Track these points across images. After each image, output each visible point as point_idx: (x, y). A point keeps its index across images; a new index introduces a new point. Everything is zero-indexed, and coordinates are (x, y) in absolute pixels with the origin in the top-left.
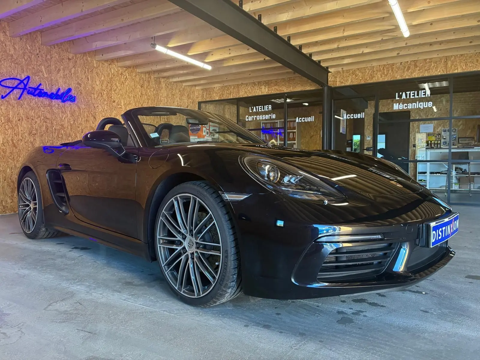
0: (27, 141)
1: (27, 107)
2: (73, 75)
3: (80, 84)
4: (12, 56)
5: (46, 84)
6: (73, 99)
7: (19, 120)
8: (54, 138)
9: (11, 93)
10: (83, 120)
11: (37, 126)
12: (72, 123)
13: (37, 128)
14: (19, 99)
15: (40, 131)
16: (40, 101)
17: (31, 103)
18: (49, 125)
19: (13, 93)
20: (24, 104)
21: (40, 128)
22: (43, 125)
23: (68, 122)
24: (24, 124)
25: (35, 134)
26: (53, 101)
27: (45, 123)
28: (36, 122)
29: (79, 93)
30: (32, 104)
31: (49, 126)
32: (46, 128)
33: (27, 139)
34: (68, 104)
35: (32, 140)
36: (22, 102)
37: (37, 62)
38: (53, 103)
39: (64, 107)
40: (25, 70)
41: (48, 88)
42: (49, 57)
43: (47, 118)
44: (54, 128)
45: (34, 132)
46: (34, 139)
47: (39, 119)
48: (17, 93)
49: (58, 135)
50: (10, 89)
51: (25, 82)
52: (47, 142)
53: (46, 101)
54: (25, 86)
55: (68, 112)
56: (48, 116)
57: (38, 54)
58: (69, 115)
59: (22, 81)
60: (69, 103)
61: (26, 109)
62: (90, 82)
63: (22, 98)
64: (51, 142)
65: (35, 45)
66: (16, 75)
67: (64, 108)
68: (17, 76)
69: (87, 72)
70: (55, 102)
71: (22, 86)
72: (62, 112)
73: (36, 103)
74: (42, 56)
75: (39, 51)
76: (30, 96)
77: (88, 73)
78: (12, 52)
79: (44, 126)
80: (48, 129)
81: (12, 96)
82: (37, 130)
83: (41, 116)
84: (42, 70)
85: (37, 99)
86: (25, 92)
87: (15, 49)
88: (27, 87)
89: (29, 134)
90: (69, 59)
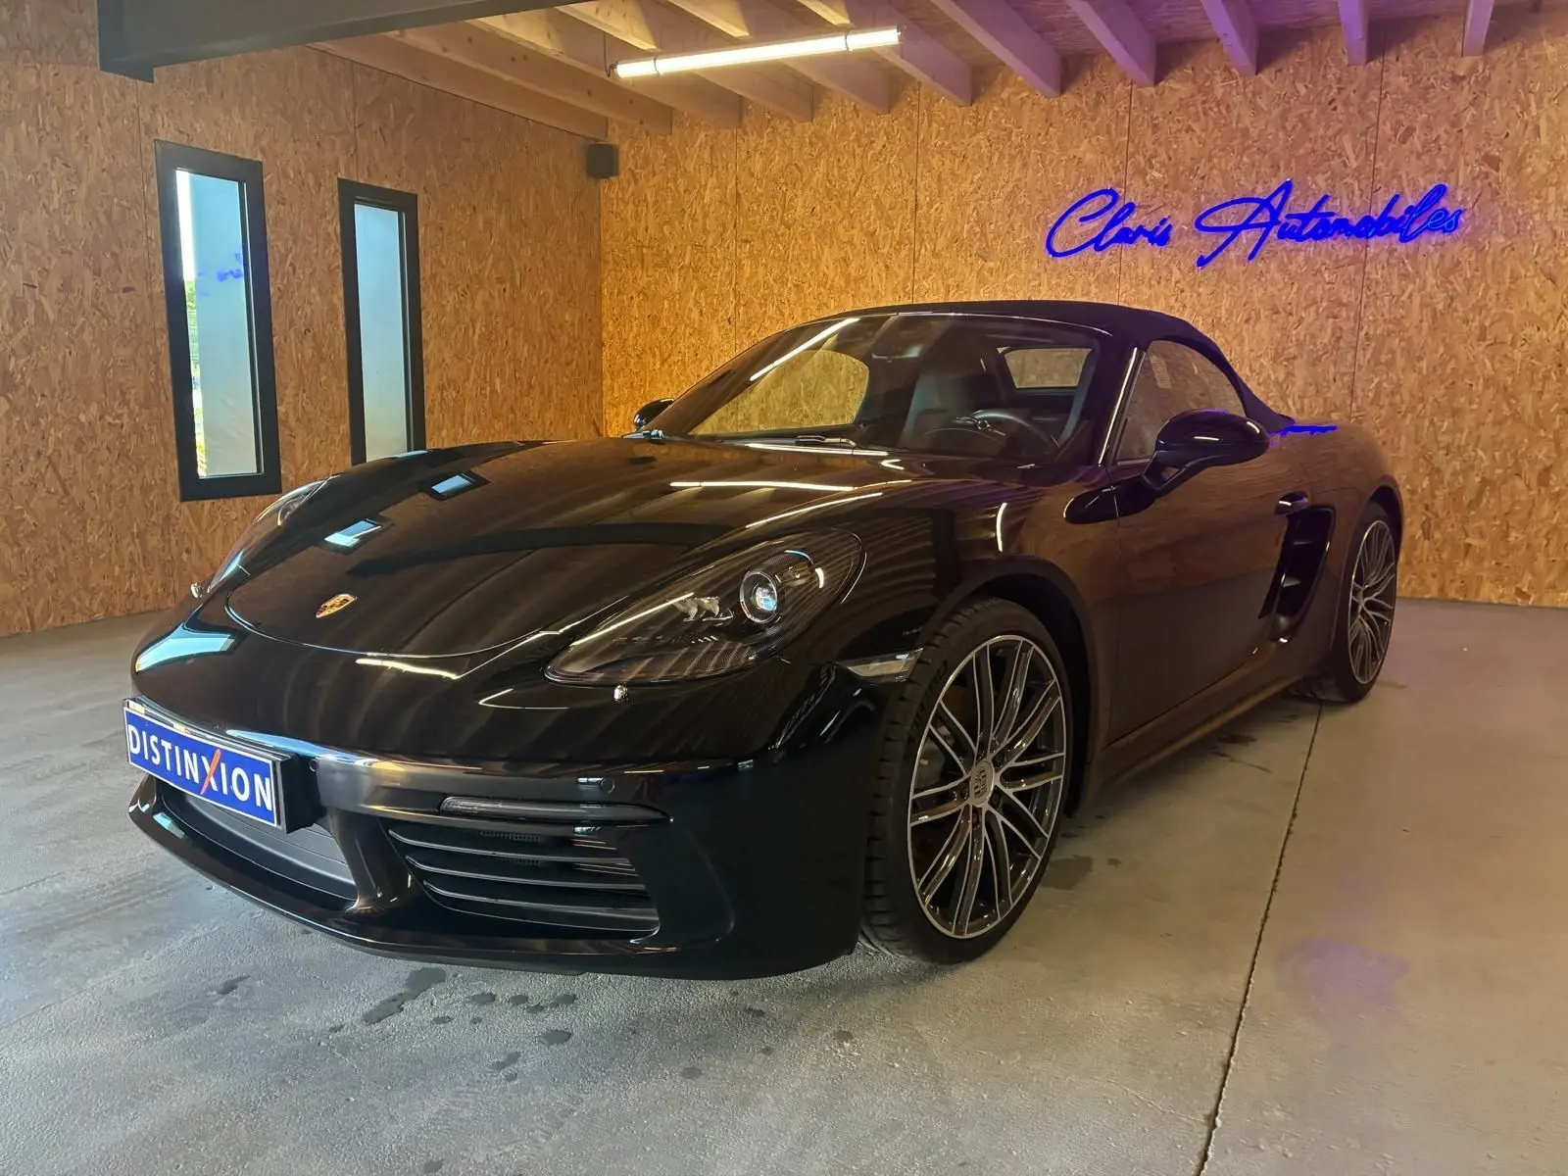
0: (1265, 380)
1: (1278, 276)
2: (1465, 133)
3: (1494, 162)
4: (1245, 132)
5: (1353, 192)
6: (1447, 223)
7: (1247, 321)
8: (1360, 367)
9: (1231, 245)
10: (1492, 293)
11: (1303, 333)
12: (1440, 307)
13: (1302, 338)
14: (1251, 257)
15: (1311, 347)
16: (1323, 252)
17: (1291, 263)
18: (1347, 326)
19: (1236, 246)
20: (1268, 272)
21: (1313, 336)
22: (1322, 328)
23: (1423, 305)
24: (1263, 328)
25: (1295, 358)
26: (1372, 241)
27: (1331, 320)
28: (1300, 321)
29: (1487, 195)
30: (1293, 268)
31: (1345, 328)
32: (1333, 335)
33: (1265, 375)
34: (1430, 242)
35: (1282, 377)
36: (1260, 265)
37: (1327, 127)
38: (1371, 250)
39: (1413, 257)
40: (1282, 165)
41: (1358, 203)
42: (1374, 97)
43: (1341, 304)
44: (1362, 334)
45: (1293, 351)
46: (1289, 374)
47: (1313, 308)
48: (1249, 238)
49: (1376, 355)
50: (1229, 234)
51: (1276, 202)
52: (1331, 377)
53: (1341, 247)
54: (1274, 214)
55: (1429, 273)
56: (1347, 295)
57: (1333, 100)
58: (1431, 281)
59: (1265, 204)
60: (1437, 237)
61: (1274, 283)
62: (1544, 140)
63: (1263, 251)
64: (1346, 379)
65: (1324, 76)
66: (1250, 188)
67: (1415, 263)
68: (1253, 191)
69: (1533, 105)
70: (1378, 246)
71: (1264, 217)
72: (1404, 276)
73: (1307, 260)
74: (1346, 104)
75: (1340, 90)
76: (1289, 244)
77: (1538, 107)
78: (1246, 122)
79: (1329, 330)
80: (1339, 338)
81: (1234, 252)
82: (1300, 344)
83: (1322, 298)
84: (1343, 148)
85: (1309, 247)
86: (1273, 234)
87: (1256, 109)
88: (1282, 218)
89: (1274, 359)
90: (1456, 79)
